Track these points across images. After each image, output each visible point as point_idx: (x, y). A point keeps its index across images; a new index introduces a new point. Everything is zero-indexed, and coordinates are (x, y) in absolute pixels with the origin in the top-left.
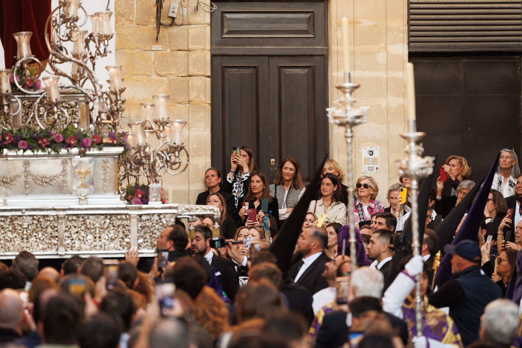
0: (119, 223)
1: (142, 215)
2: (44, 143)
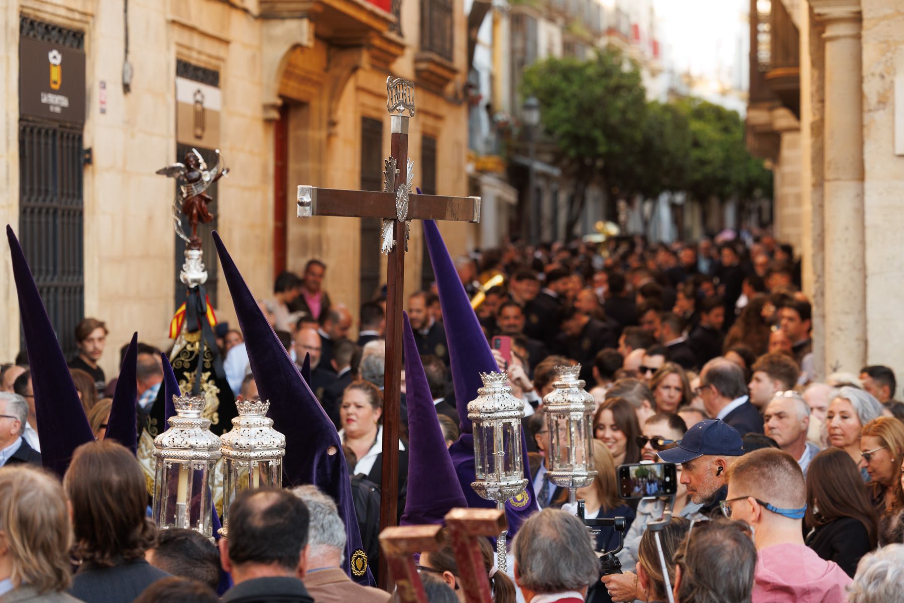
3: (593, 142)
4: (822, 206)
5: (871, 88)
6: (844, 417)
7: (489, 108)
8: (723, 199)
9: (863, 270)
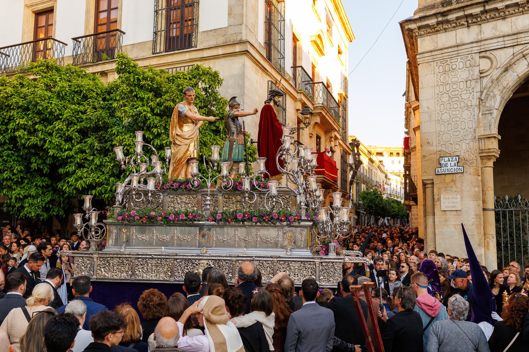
0: (309, 266)
1: (322, 262)
2: (267, 219)
3: (372, 207)
4: (426, 221)
5: (436, 197)
6: (438, 263)
7: (352, 200)
8: (398, 218)
9: (435, 233)
